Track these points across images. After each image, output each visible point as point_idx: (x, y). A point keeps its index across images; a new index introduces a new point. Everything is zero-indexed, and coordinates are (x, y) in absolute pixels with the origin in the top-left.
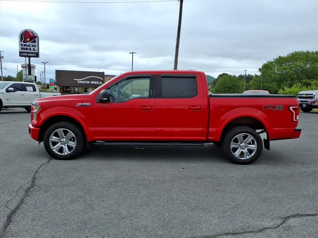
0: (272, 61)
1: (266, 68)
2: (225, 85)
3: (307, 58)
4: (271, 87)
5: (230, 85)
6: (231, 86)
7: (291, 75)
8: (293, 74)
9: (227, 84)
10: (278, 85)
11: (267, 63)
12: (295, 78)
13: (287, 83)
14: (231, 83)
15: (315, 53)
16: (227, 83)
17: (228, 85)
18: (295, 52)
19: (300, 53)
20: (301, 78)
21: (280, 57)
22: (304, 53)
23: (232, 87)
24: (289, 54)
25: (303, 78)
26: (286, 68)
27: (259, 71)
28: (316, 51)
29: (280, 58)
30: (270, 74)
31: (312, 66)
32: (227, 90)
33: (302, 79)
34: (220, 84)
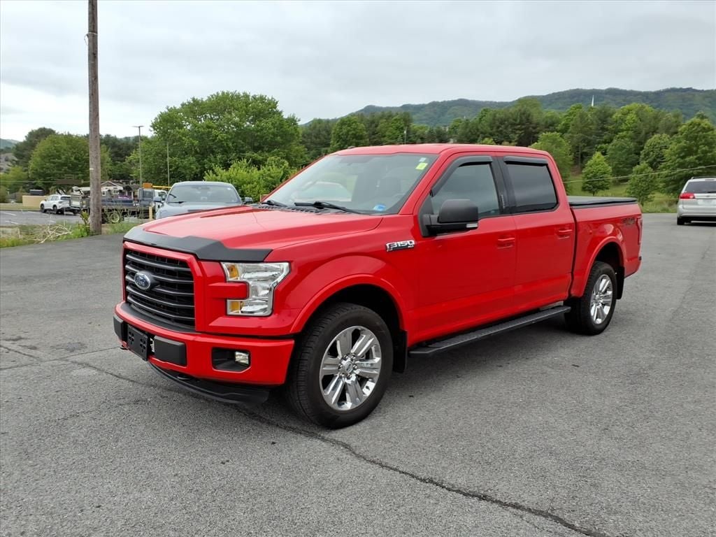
0: (178, 106)
1: (167, 122)
2: (59, 157)
3: (247, 106)
4: (184, 167)
5: (73, 159)
6: (75, 161)
7: (222, 141)
8: (226, 140)
9: (63, 157)
10: (198, 161)
11: (167, 111)
12: (229, 148)
13: (215, 157)
14: (73, 153)
15: (258, 99)
16: (64, 155)
17: (66, 158)
18: (223, 93)
19: (232, 96)
20: (241, 149)
21: (194, 99)
22: (238, 97)
23: (77, 165)
24: (212, 96)
25: (244, 149)
26: (210, 125)
27: (152, 129)
28: (259, 94)
29: (196, 102)
30: (180, 138)
31: (258, 126)
32: (65, 171)
33: (244, 152)
34: (45, 157)
